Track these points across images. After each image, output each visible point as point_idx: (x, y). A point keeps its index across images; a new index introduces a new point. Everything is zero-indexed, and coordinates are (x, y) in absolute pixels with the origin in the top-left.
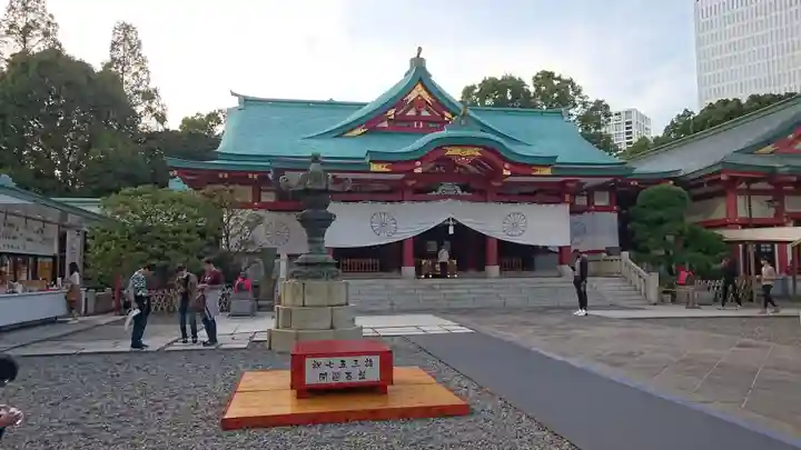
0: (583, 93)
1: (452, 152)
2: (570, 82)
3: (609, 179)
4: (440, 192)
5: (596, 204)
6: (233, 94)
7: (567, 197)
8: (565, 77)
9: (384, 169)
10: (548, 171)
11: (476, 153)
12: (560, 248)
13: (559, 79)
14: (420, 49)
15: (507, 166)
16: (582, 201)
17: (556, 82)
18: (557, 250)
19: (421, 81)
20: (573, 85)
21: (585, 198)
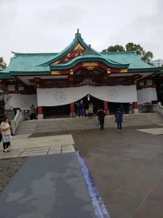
0: (144, 50)
1: (85, 65)
2: (139, 46)
3: (152, 73)
4: (84, 82)
5: (147, 85)
6: (13, 53)
7: (135, 82)
8: (137, 44)
9: (58, 73)
10: (126, 71)
11: (96, 64)
12: (133, 103)
13: (135, 45)
14: (78, 30)
15: (109, 69)
16: (142, 84)
17: (134, 47)
18: (132, 104)
19: (79, 42)
20: (140, 47)
21: (143, 83)
